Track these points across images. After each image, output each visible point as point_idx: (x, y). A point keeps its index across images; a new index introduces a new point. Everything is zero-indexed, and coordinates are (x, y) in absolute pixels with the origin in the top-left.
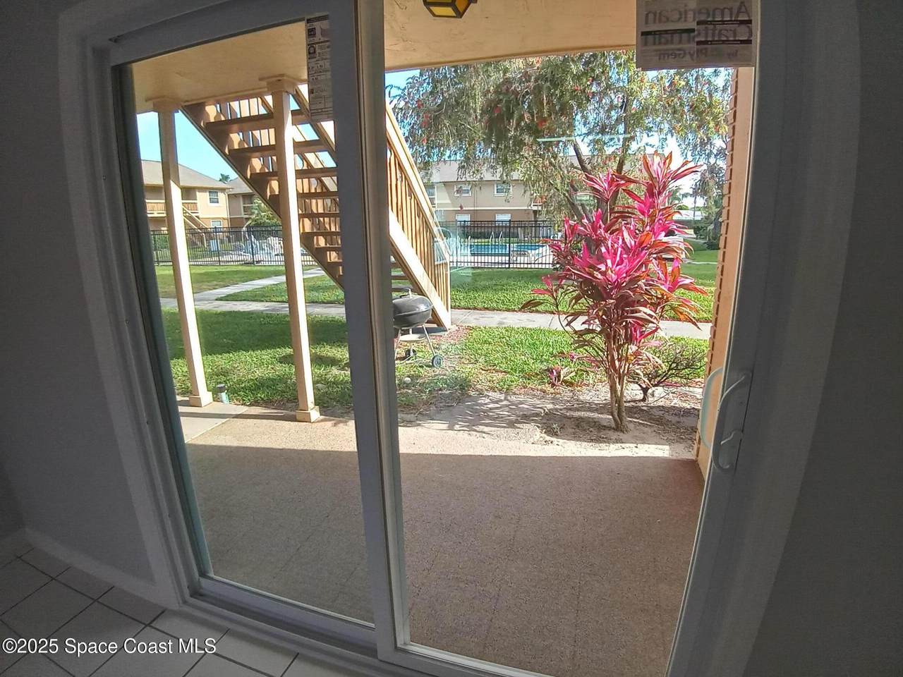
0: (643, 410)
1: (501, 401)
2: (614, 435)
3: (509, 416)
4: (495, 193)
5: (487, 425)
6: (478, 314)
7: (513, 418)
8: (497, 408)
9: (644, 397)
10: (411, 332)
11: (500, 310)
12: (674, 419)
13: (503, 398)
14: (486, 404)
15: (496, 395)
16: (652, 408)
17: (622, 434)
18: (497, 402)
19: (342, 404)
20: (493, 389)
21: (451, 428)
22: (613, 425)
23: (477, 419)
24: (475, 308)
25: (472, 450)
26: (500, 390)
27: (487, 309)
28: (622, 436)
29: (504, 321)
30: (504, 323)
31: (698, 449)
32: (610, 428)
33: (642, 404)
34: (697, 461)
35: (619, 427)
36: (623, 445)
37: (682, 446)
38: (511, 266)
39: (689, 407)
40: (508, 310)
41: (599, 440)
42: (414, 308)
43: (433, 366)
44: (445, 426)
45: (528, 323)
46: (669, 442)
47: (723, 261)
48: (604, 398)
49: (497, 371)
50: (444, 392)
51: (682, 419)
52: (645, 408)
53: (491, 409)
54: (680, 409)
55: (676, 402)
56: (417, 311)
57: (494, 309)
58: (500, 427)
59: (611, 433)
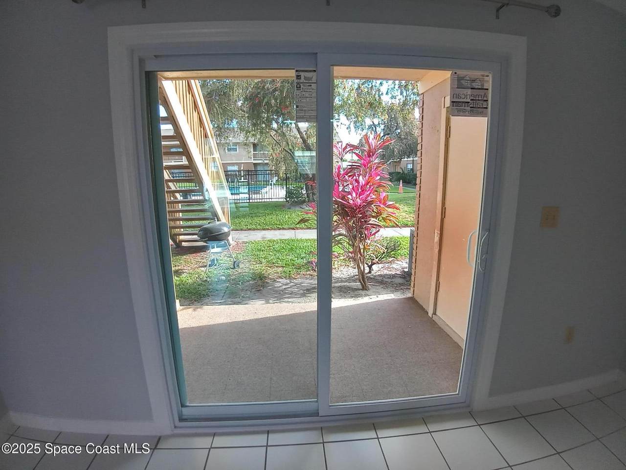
0: (372, 278)
1: (289, 283)
2: (363, 293)
3: (299, 291)
4: (227, 151)
5: (288, 298)
6: (247, 233)
7: (302, 292)
8: (289, 288)
9: (370, 271)
10: (215, 247)
11: (259, 230)
12: (389, 280)
13: (289, 282)
14: (280, 286)
15: (284, 281)
16: (375, 276)
17: (366, 291)
18: (286, 285)
19: (185, 298)
20: (280, 277)
21: (268, 302)
22: (361, 287)
23: (280, 295)
24: (242, 230)
25: (293, 311)
26: (285, 277)
27: (250, 229)
28: (367, 292)
29: (265, 236)
30: (265, 238)
31: (414, 290)
32: (359, 290)
33: (369, 275)
34: (413, 297)
35: (364, 288)
36: (371, 297)
37: (399, 293)
38: (251, 201)
39: (393, 273)
40: (264, 229)
41: (357, 296)
42: (220, 230)
43: (234, 268)
44: (263, 302)
45: (281, 236)
46: (392, 292)
47: (420, 190)
48: (347, 275)
49: (277, 267)
50: (251, 282)
51: (393, 280)
52: (372, 277)
53: (285, 289)
54: (390, 275)
55: (386, 272)
56: (223, 232)
57: (254, 229)
58: (297, 298)
59: (361, 292)
